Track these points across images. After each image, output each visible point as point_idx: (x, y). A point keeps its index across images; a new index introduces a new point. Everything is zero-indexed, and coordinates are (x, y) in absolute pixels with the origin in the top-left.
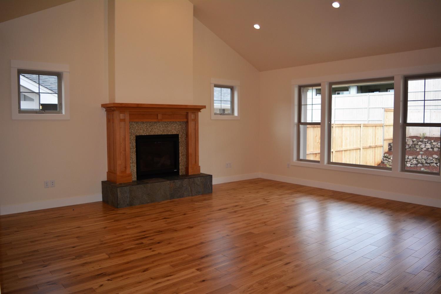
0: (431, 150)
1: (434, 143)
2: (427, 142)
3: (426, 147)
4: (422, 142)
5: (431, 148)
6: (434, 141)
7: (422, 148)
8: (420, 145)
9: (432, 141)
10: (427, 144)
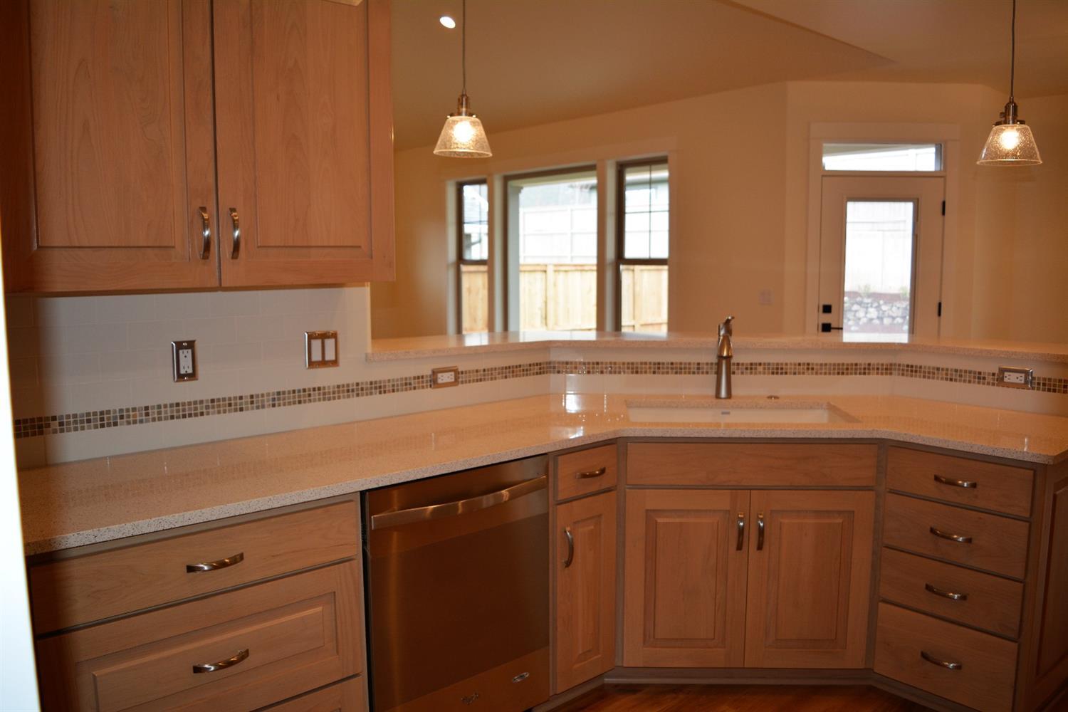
0: (877, 322)
1: (884, 308)
2: (869, 305)
3: (869, 316)
4: (860, 304)
5: (878, 318)
6: (885, 303)
7: (859, 319)
8: (856, 311)
9: (881, 302)
10: (871, 310)
